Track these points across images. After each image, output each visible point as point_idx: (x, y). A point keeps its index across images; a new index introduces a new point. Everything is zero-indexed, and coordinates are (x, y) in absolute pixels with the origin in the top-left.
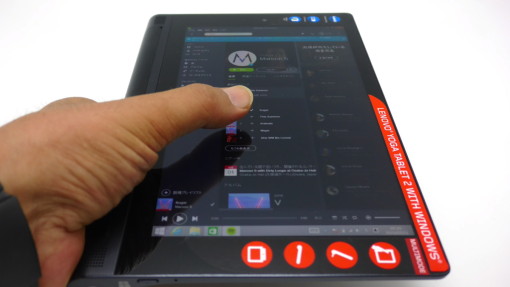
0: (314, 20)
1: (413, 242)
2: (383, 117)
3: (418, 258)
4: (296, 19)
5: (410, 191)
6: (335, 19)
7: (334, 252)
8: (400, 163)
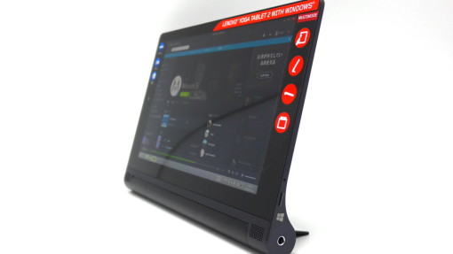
0: (158, 62)
1: (300, 18)
2: (228, 23)
3: (309, 16)
4: (154, 75)
5: (274, 14)
6: (162, 47)
7: (293, 71)
8: (256, 18)
